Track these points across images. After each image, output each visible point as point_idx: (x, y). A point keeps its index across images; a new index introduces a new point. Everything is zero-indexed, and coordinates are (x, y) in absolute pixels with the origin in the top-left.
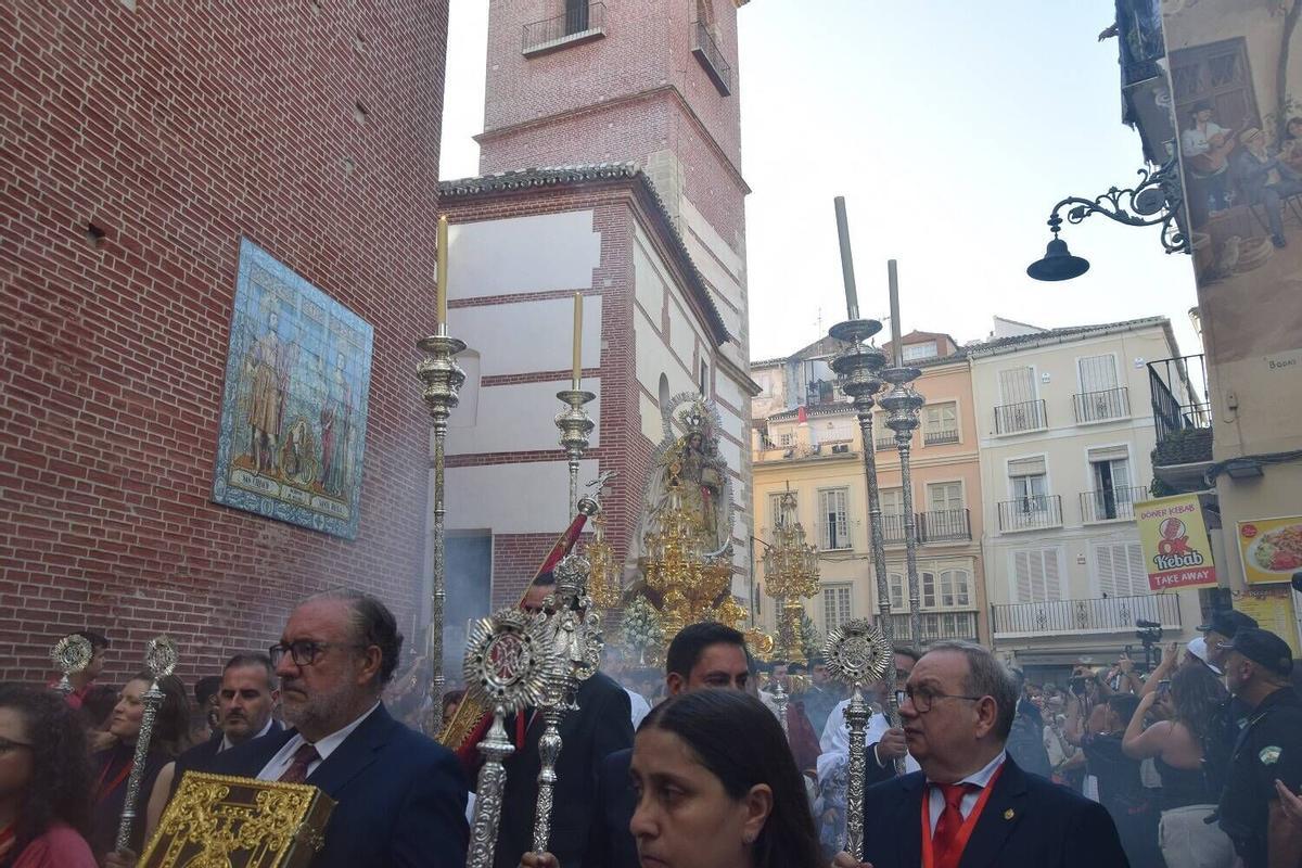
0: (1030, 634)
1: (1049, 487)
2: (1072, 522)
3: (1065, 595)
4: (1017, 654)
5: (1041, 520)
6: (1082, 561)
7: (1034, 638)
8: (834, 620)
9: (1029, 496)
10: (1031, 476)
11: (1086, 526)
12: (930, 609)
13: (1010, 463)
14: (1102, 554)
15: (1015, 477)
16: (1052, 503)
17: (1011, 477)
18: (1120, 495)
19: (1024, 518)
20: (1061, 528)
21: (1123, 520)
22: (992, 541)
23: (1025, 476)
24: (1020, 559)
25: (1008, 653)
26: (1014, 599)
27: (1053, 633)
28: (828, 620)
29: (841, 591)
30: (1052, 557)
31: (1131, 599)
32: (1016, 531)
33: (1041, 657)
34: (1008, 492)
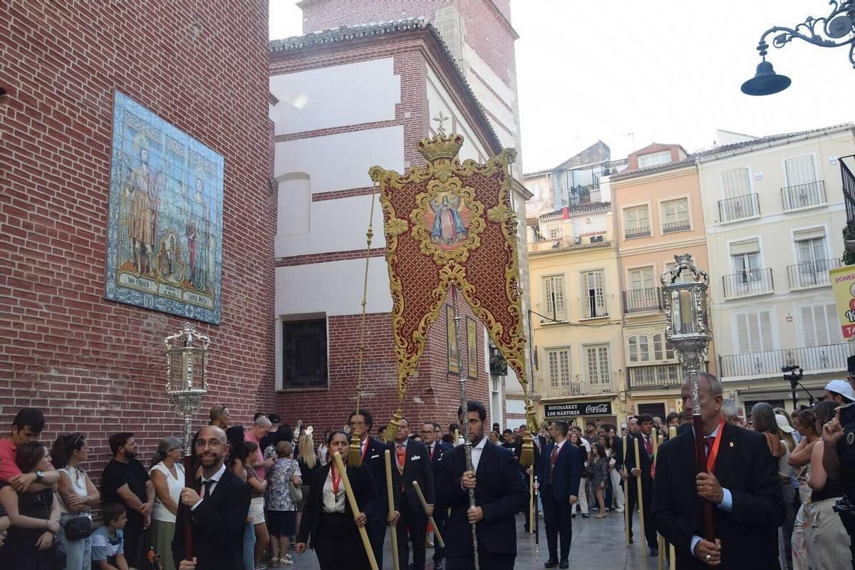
0: (750, 378)
1: (763, 262)
2: (782, 289)
3: (777, 345)
4: (739, 393)
5: (757, 288)
6: (790, 319)
7: (753, 380)
8: (595, 372)
9: (747, 270)
10: (748, 254)
11: (793, 292)
12: (671, 361)
13: (731, 244)
14: (806, 312)
15: (735, 256)
16: (765, 275)
17: (732, 256)
18: (819, 265)
19: (743, 287)
20: (773, 294)
21: (821, 285)
22: (719, 306)
23: (743, 255)
24: (741, 319)
25: (732, 392)
26: (736, 351)
27: (768, 376)
28: (591, 373)
29: (600, 350)
30: (766, 317)
31: (828, 347)
32: (737, 297)
33: (759, 395)
34: (731, 267)
